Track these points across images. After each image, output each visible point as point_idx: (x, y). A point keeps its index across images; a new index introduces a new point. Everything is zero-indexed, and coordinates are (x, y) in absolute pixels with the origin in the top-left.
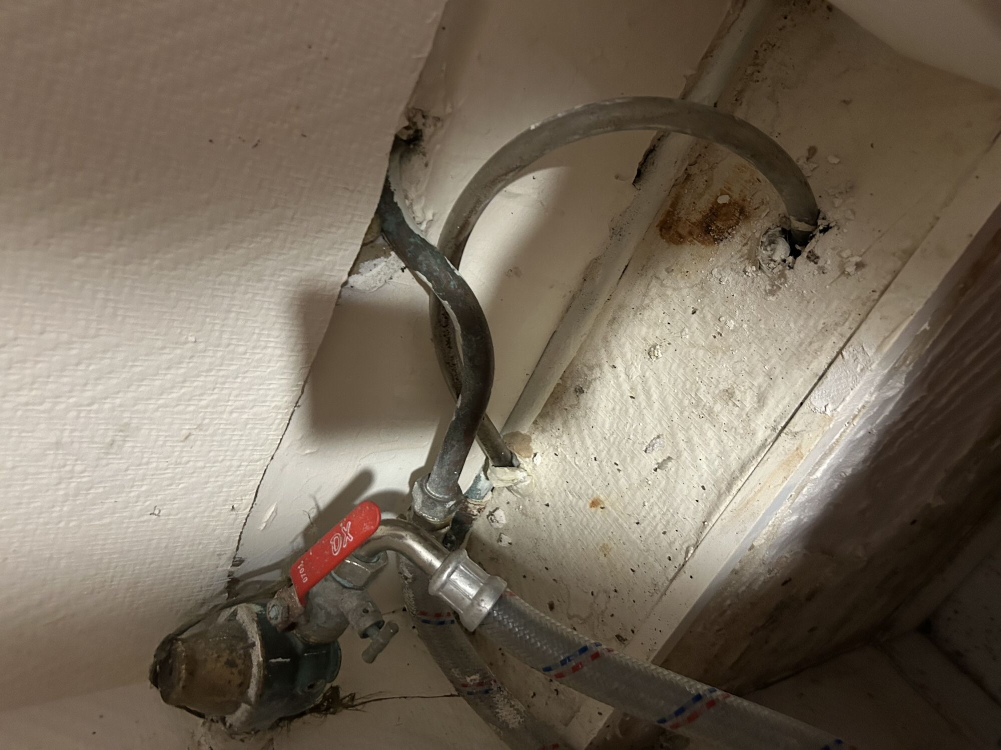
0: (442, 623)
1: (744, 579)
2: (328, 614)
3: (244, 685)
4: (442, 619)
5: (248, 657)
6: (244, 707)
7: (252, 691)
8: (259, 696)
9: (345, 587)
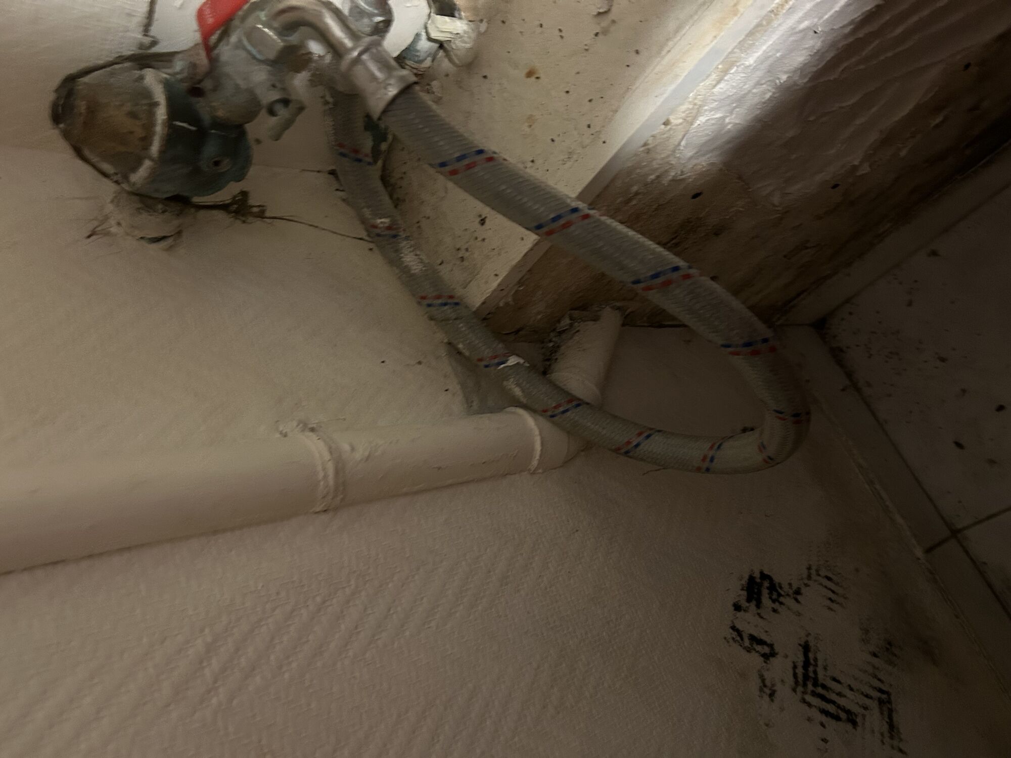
0: (360, 160)
1: (655, 165)
2: (237, 87)
3: (146, 140)
4: (360, 156)
5: (151, 114)
6: (147, 163)
7: (155, 148)
8: (162, 152)
9: (254, 58)
